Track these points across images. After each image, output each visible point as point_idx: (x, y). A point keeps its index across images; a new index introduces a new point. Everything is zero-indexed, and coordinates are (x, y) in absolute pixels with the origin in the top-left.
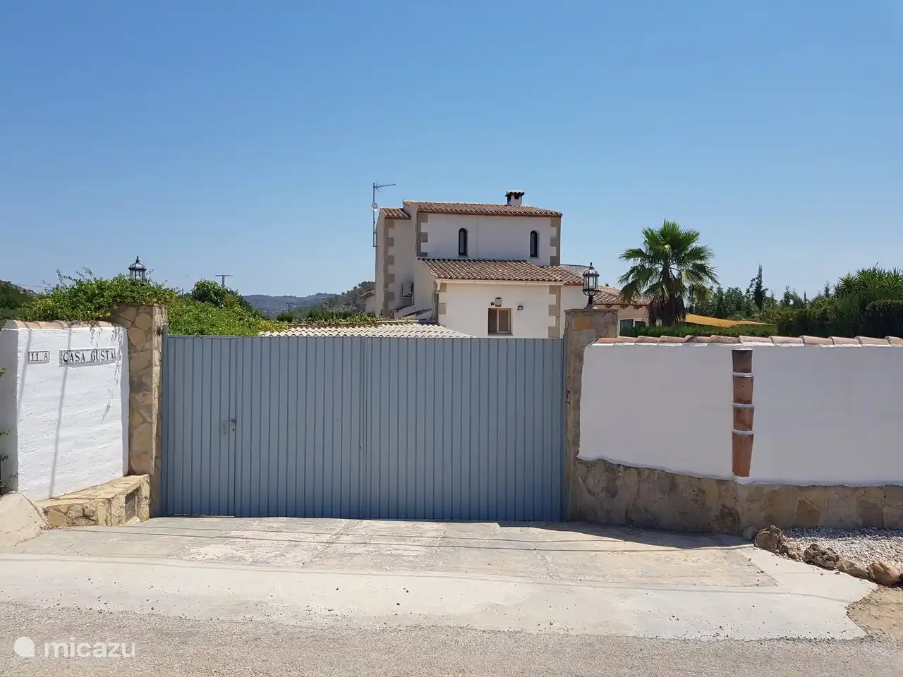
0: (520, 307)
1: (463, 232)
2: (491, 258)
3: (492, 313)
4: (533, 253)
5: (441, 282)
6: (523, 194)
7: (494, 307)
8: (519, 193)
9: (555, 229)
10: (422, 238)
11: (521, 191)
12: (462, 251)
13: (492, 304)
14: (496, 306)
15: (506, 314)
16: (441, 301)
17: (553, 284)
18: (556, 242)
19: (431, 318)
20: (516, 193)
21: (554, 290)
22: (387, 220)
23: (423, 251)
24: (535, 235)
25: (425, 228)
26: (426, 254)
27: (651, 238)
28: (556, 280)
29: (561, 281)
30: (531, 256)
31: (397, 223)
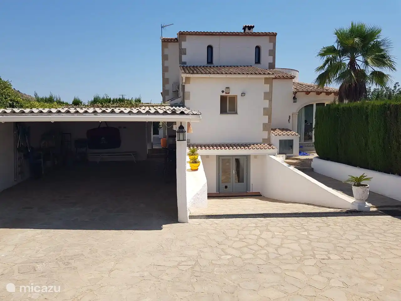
0: (243, 94)
1: (210, 48)
2: (230, 65)
3: (223, 99)
4: (257, 61)
5: (185, 76)
6: (253, 27)
7: (224, 94)
8: (251, 26)
9: (272, 44)
10: (182, 52)
11: (252, 25)
12: (210, 61)
13: (223, 92)
14: (226, 93)
15: (233, 100)
16: (186, 90)
17: (267, 76)
18: (272, 53)
19: (180, 103)
20: (248, 26)
21: (267, 81)
22: (163, 43)
23: (183, 61)
24: (258, 49)
25: (184, 45)
26: (185, 63)
27: (342, 37)
28: (269, 74)
29: (273, 74)
30: (256, 63)
31: (170, 45)
